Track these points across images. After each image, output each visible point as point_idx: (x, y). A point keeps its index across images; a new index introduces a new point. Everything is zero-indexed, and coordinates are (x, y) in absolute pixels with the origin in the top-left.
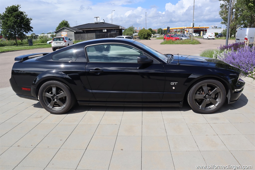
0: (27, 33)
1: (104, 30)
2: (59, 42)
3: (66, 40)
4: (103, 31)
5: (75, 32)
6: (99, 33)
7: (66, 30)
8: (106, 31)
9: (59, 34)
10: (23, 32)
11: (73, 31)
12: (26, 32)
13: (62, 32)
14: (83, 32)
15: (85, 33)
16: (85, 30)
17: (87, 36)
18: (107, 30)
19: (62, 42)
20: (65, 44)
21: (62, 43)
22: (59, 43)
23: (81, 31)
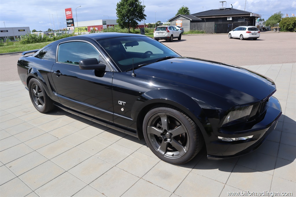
0: (140, 21)
1: (229, 18)
2: (161, 31)
3: (170, 29)
4: (228, 20)
5: (191, 20)
6: (222, 21)
7: (181, 18)
8: (231, 19)
9: (173, 22)
10: (136, 20)
11: (189, 19)
12: (138, 20)
13: (177, 20)
14: (203, 21)
15: (204, 22)
16: (206, 18)
17: (204, 26)
18: (233, 18)
19: (164, 32)
20: (167, 34)
21: (164, 34)
22: (161, 33)
23: (199, 19)
